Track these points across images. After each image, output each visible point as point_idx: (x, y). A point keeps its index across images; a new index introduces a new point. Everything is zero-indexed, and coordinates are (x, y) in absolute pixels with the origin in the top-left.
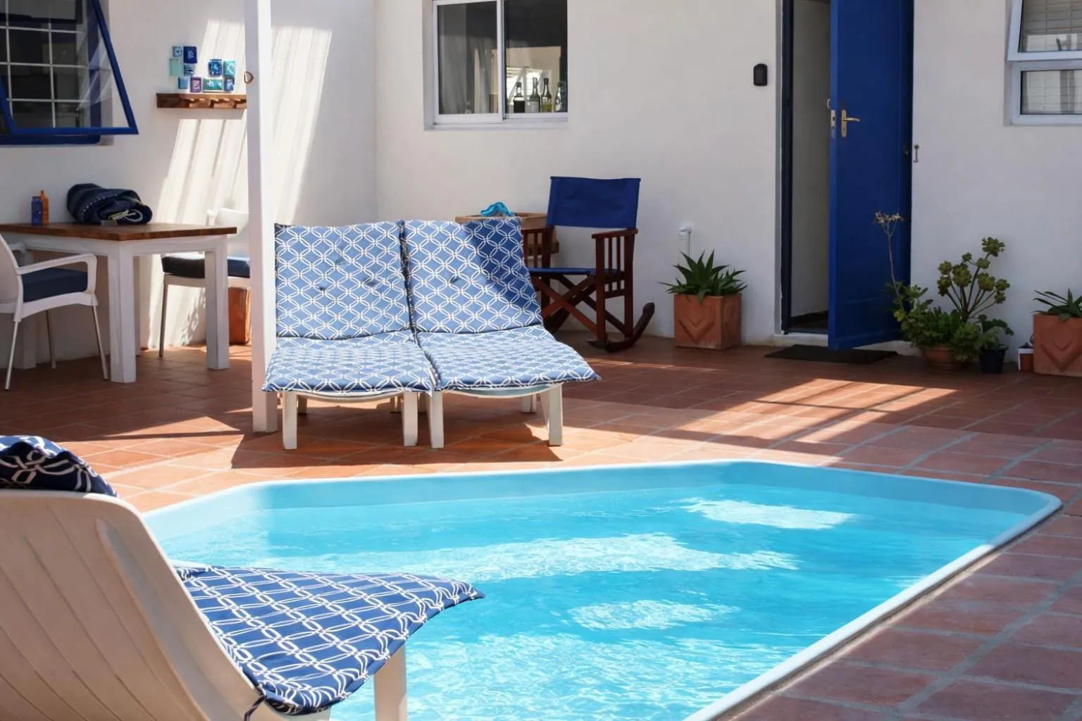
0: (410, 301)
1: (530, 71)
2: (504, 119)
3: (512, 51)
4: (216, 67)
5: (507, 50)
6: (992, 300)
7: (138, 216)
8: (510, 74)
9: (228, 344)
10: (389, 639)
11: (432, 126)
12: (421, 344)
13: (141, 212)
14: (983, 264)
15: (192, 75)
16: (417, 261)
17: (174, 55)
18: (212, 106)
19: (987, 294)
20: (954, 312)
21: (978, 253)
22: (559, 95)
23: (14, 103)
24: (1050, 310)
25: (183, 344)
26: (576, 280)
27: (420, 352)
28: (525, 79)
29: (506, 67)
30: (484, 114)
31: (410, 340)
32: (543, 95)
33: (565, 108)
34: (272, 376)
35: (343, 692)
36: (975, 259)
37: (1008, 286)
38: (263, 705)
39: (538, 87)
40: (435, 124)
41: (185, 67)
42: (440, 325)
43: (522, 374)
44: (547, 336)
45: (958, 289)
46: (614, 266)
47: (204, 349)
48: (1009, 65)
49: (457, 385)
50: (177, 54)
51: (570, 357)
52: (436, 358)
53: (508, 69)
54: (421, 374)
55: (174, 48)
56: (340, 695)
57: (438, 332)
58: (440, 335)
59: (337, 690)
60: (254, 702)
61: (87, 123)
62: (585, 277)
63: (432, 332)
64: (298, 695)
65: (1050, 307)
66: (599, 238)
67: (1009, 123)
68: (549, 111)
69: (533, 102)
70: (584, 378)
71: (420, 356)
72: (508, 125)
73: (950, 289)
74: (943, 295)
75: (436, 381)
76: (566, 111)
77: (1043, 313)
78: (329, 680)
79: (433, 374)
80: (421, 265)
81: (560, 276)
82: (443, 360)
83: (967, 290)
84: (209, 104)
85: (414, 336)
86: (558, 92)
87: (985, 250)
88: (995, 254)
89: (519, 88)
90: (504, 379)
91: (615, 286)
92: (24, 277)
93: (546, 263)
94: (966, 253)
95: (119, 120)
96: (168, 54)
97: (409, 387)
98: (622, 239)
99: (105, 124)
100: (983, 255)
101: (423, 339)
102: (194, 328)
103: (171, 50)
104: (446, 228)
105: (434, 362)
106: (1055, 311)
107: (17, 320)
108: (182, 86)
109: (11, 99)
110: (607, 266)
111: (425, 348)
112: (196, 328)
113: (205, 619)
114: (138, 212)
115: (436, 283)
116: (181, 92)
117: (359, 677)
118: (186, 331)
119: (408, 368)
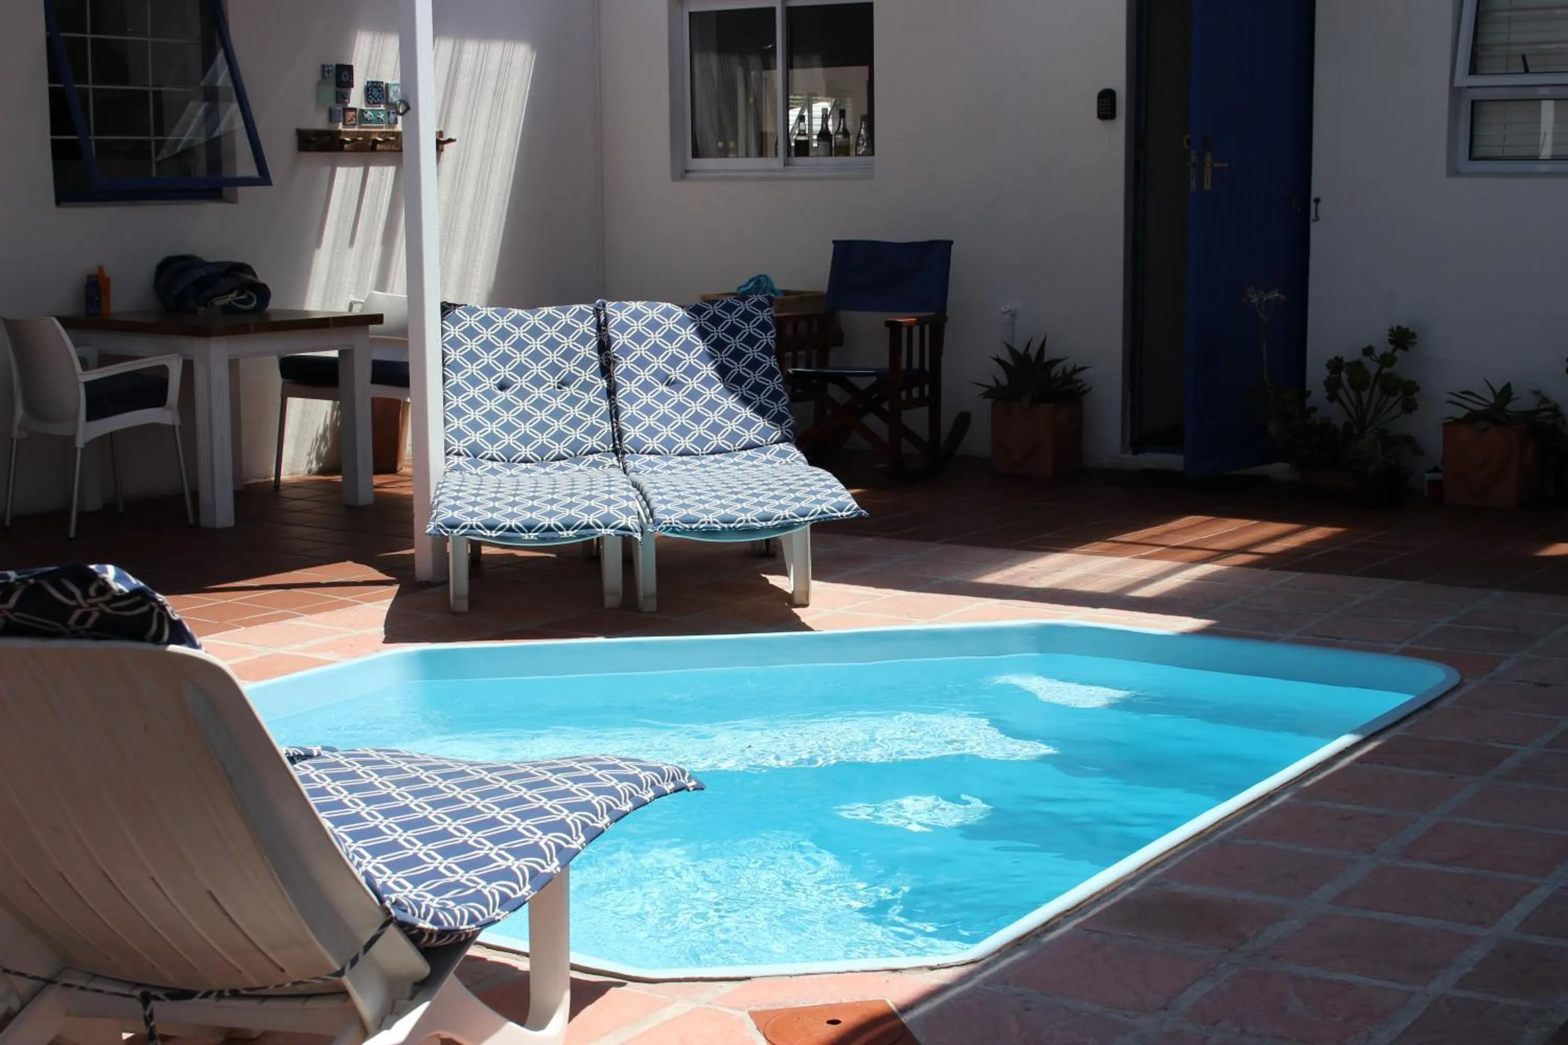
0: (614, 413)
1: (817, 101)
2: (785, 165)
3: (798, 74)
4: (375, 91)
5: (790, 71)
6: (1398, 409)
7: (250, 299)
8: (793, 104)
9: (372, 473)
10: (557, 845)
11: (683, 174)
12: (628, 470)
13: (257, 296)
14: (1387, 360)
15: (346, 104)
16: (621, 358)
17: (323, 77)
18: (373, 149)
19: (1392, 400)
20: (1346, 424)
21: (1382, 346)
22: (862, 132)
23: (97, 141)
24: (1467, 416)
25: (310, 472)
26: (863, 384)
27: (625, 480)
28: (810, 111)
29: (788, 96)
30: (753, 159)
31: (613, 466)
32: (837, 133)
33: (871, 150)
34: (438, 514)
35: (497, 911)
36: (1378, 353)
37: (1418, 389)
38: (392, 928)
39: (830, 122)
40: (687, 171)
41: (337, 93)
42: (653, 443)
43: (761, 510)
44: (798, 459)
45: (1353, 394)
46: (916, 365)
47: (338, 478)
48: (1456, 92)
49: (674, 525)
50: (327, 74)
51: (827, 486)
52: (647, 488)
53: (791, 97)
54: (627, 511)
55: (323, 67)
56: (493, 915)
57: (650, 453)
58: (652, 457)
59: (488, 909)
60: (380, 924)
61: (201, 169)
62: (875, 379)
63: (643, 453)
64: (436, 915)
65: (1466, 411)
66: (894, 328)
67: (1454, 171)
68: (847, 154)
69: (821, 143)
70: (844, 514)
71: (625, 486)
72: (792, 172)
73: (1341, 392)
74: (1331, 401)
75: (647, 518)
76: (873, 154)
77: (1456, 422)
78: (479, 897)
79: (644, 510)
80: (625, 363)
81: (840, 379)
82: (656, 491)
83: (1365, 395)
84: (370, 144)
85: (618, 460)
86: (861, 128)
87: (1391, 342)
88: (1405, 348)
89: (802, 124)
90: (738, 517)
91: (915, 392)
92: (87, 384)
93: (823, 361)
94: (1366, 345)
95: (246, 167)
96: (316, 75)
97: (612, 528)
98: (927, 327)
99: (226, 173)
100: (1389, 348)
101: (631, 464)
102: (324, 450)
103: (319, 68)
104: (661, 313)
105: (644, 493)
106: (1472, 417)
107: (80, 443)
108: (333, 120)
109: (93, 137)
110: (904, 365)
111: (633, 475)
112: (327, 452)
113: (327, 825)
114: (251, 294)
115: (646, 387)
116: (332, 128)
117: (519, 894)
118: (314, 455)
119: (609, 502)
